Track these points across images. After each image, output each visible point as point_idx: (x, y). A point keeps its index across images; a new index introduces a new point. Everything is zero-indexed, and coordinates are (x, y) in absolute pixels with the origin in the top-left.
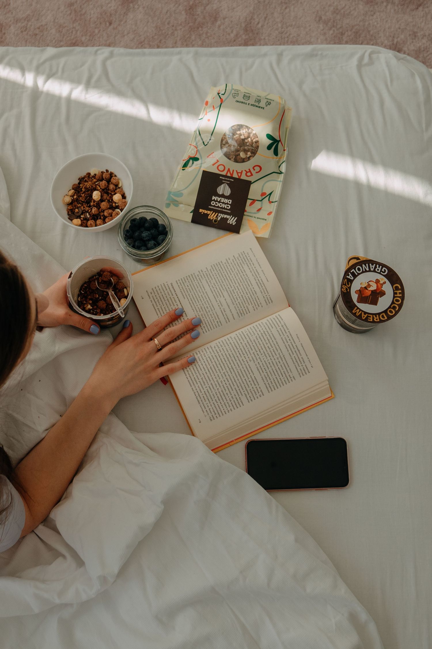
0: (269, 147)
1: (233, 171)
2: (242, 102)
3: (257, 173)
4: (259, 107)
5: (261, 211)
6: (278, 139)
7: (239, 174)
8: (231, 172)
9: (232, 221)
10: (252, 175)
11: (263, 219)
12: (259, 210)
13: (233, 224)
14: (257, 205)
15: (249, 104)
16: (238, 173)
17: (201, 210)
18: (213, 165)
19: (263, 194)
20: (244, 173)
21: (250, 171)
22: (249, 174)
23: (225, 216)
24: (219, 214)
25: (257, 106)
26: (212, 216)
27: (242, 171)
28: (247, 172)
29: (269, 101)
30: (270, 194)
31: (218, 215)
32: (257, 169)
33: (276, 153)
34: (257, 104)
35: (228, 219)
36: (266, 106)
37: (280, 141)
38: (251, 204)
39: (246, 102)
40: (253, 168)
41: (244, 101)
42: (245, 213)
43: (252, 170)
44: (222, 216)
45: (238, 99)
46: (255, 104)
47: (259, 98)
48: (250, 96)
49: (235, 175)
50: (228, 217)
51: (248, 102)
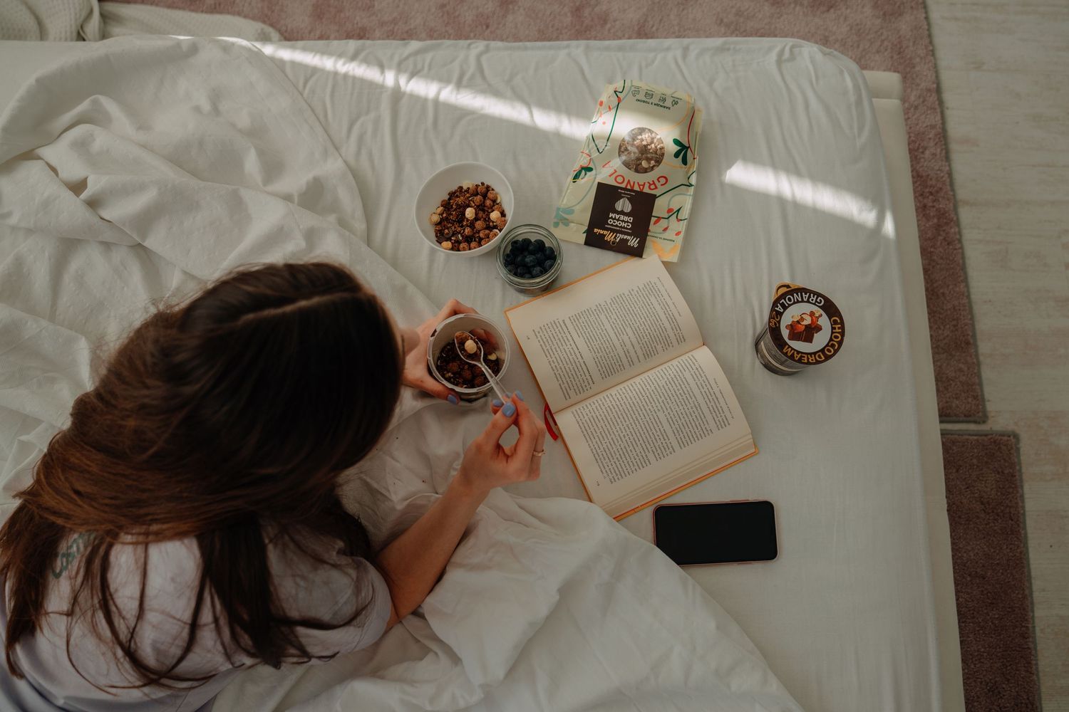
0: (677, 155)
1: (634, 183)
2: (644, 102)
3: (662, 185)
4: (664, 107)
5: (668, 231)
6: (688, 146)
7: (641, 187)
8: (632, 184)
9: (633, 242)
10: (656, 188)
11: (671, 240)
12: (665, 229)
13: (635, 246)
14: (663, 223)
15: (652, 103)
16: (639, 185)
17: (596, 230)
18: (610, 176)
19: (670, 211)
20: (647, 185)
21: (654, 183)
22: (653, 187)
23: (625, 237)
24: (618, 235)
25: (661, 106)
26: (609, 237)
27: (645, 183)
28: (650, 185)
29: (676, 100)
30: (678, 210)
31: (616, 236)
32: (663, 181)
33: (685, 162)
34: (661, 104)
35: (628, 240)
36: (673, 106)
37: (689, 147)
38: (656, 222)
39: (648, 100)
40: (658, 179)
41: (646, 100)
42: (649, 233)
43: (656, 182)
44: (621, 236)
45: (638, 97)
46: (659, 103)
47: (664, 96)
48: (653, 94)
49: (636, 188)
50: (629, 237)
51: (650, 101)
